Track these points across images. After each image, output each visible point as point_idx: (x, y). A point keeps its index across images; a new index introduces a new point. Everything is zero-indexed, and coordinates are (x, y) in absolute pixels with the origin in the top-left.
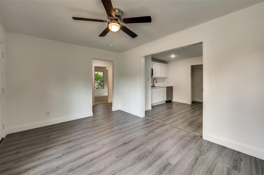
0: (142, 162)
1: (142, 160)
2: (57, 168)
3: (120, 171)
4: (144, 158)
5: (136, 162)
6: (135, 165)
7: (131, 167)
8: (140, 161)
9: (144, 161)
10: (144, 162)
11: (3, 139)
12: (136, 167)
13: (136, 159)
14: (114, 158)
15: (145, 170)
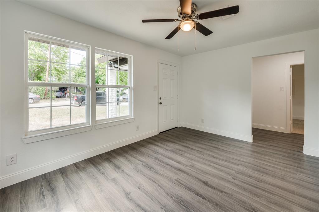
0: (174, 204)
1: (179, 205)
2: (157, 153)
3: (159, 185)
4: (184, 207)
5: (174, 198)
6: (169, 197)
7: (164, 194)
8: (177, 203)
9: (178, 208)
10: (176, 208)
11: (177, 127)
12: (166, 198)
13: (180, 198)
14: (175, 178)
15: (162, 208)
